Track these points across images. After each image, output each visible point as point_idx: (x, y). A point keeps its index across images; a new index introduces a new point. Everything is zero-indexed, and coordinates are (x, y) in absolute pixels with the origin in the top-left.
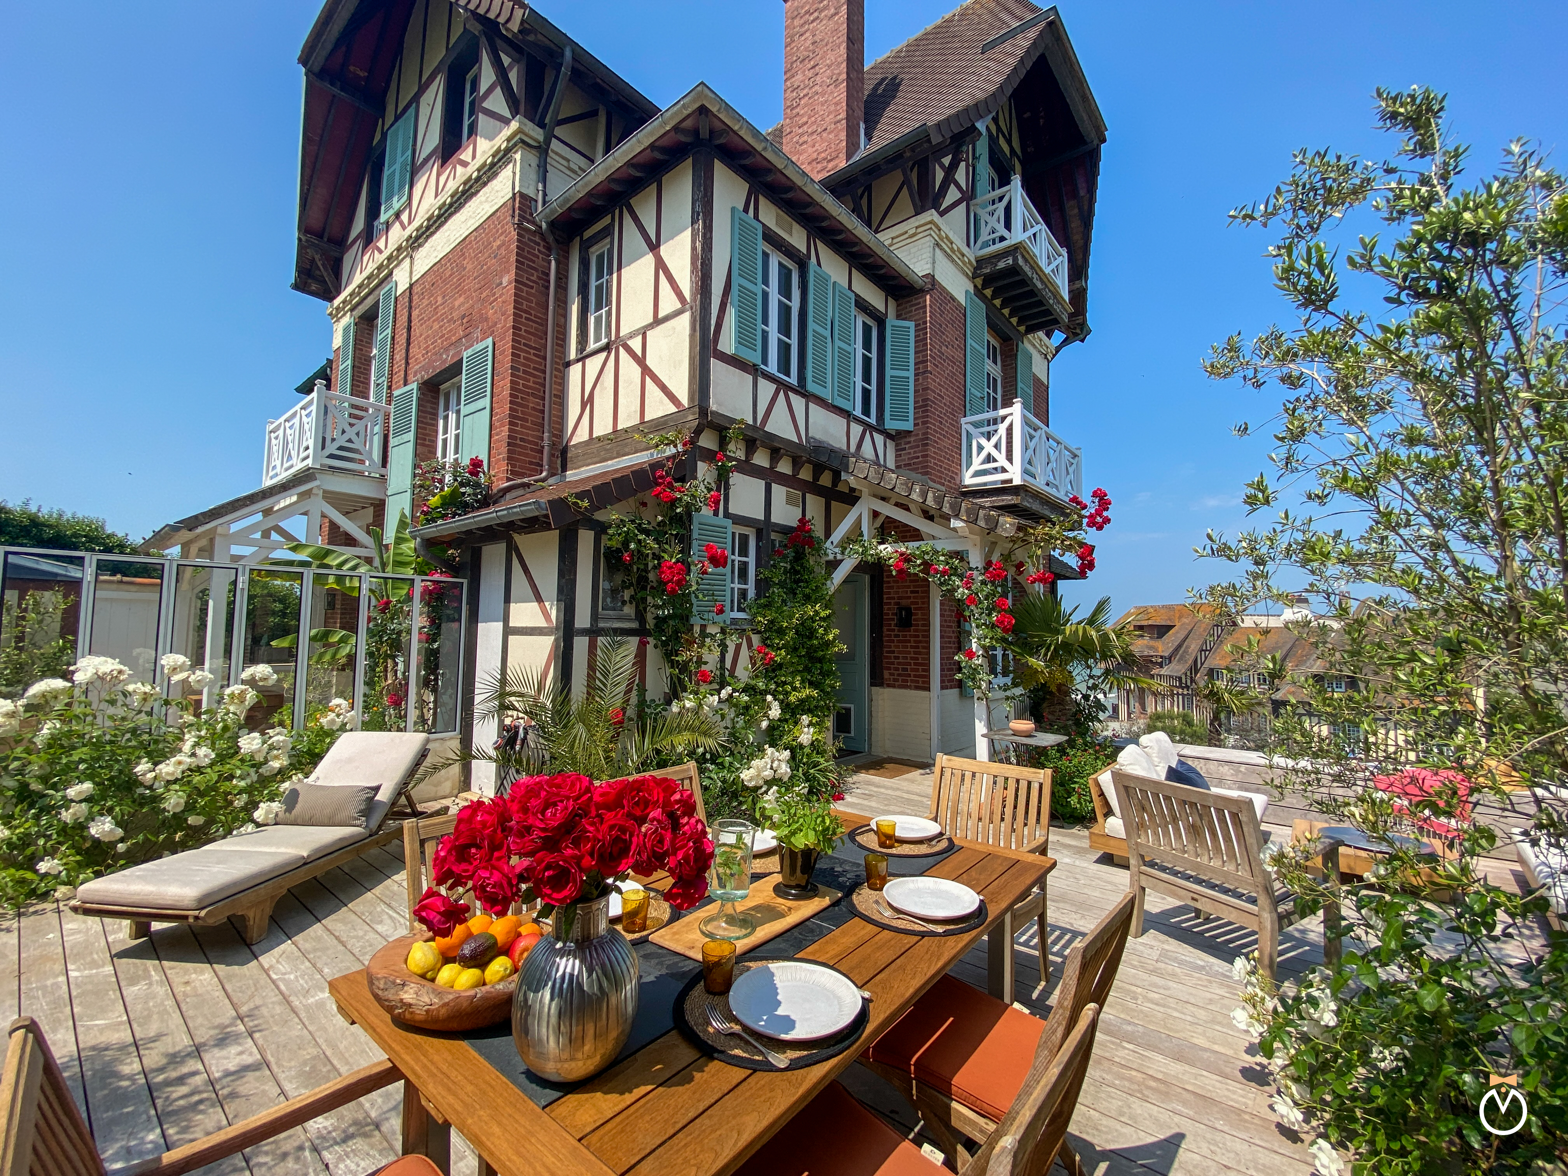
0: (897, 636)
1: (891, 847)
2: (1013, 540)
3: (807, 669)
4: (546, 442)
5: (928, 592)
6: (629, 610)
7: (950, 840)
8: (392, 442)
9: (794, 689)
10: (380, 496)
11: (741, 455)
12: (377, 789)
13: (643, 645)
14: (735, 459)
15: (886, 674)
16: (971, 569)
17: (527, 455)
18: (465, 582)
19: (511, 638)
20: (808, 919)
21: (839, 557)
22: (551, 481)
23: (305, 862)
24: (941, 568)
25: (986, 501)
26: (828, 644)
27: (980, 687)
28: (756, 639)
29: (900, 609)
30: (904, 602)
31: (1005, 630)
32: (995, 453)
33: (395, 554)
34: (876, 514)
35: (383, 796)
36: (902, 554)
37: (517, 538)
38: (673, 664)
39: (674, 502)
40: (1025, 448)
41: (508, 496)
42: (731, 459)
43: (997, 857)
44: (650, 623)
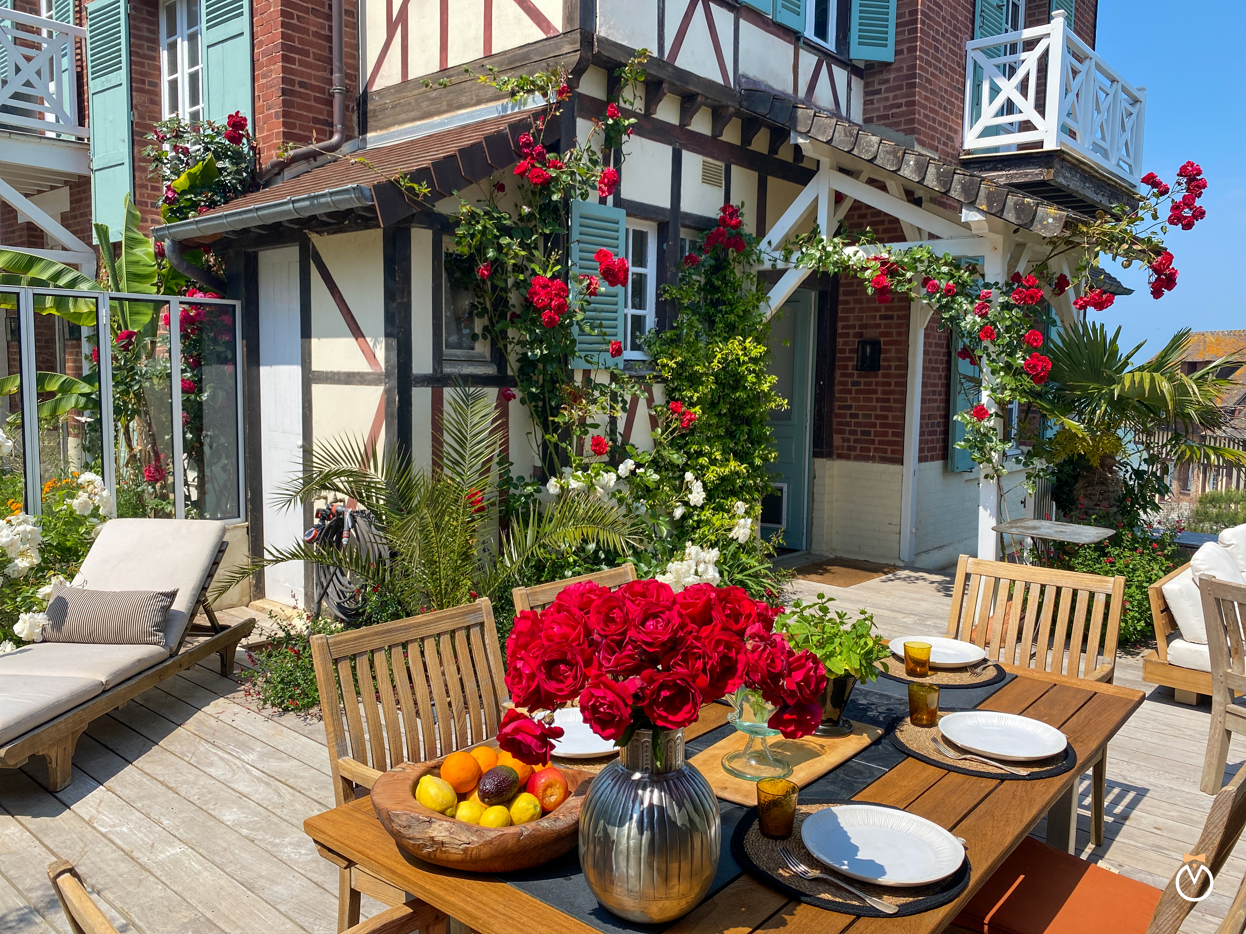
0: (854, 384)
1: (923, 675)
2: (1052, 242)
3: (731, 435)
4: (336, 88)
5: (908, 317)
6: (482, 348)
7: (997, 667)
8: (93, 85)
9: (713, 462)
10: (83, 172)
11: (639, 106)
12: (172, 595)
13: (504, 399)
14: (634, 114)
15: (837, 439)
16: (987, 286)
17: (309, 109)
18: (238, 304)
19: (317, 389)
20: (850, 759)
21: (780, 265)
22: (346, 148)
23: (105, 690)
24: (943, 284)
25: (1001, 176)
26: (759, 398)
27: (989, 461)
28: (658, 390)
29: (863, 344)
30: (870, 334)
31: (1037, 379)
32: (1017, 99)
33: (129, 263)
34: (839, 198)
35: (181, 605)
36: (884, 263)
37: (315, 238)
38: (547, 427)
39: (547, 184)
40: (1066, 91)
41: (287, 173)
42: (628, 114)
43: (1065, 688)
44: (513, 368)
